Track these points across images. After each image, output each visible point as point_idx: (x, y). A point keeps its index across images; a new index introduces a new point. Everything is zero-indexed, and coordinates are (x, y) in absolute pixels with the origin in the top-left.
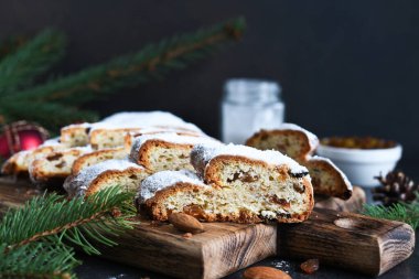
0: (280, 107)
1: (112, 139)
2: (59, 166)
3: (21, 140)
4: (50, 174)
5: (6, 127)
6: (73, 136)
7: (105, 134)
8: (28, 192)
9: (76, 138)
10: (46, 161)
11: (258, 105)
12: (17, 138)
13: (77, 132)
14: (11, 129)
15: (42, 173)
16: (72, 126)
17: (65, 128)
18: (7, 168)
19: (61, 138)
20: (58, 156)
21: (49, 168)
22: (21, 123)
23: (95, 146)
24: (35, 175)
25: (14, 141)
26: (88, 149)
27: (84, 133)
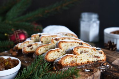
0: (98, 22)
1: (47, 39)
2: (31, 49)
3: (19, 36)
4: (28, 52)
5: (15, 32)
6: (35, 37)
7: (45, 38)
8: (22, 57)
9: (36, 38)
10: (27, 47)
11: (91, 22)
12: (18, 35)
13: (36, 36)
14: (16, 32)
15: (26, 51)
16: (35, 34)
17: (33, 35)
18: (15, 48)
19: (31, 38)
20: (31, 45)
21: (28, 50)
22: (19, 30)
23: (42, 42)
24: (24, 52)
25: (17, 37)
26: (40, 43)
27: (38, 37)
